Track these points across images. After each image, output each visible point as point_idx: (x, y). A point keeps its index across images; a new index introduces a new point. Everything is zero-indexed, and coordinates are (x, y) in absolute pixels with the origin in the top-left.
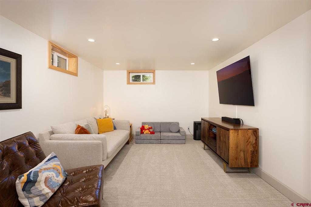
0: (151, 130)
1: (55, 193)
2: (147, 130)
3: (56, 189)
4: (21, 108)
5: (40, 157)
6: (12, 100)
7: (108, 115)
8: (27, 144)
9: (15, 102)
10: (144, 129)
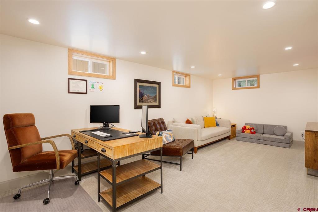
0: (252, 131)
1: (168, 143)
2: (248, 130)
3: (169, 142)
4: (160, 108)
5: (165, 129)
6: (157, 104)
7: (215, 115)
8: (161, 123)
9: (158, 105)
10: (246, 129)
